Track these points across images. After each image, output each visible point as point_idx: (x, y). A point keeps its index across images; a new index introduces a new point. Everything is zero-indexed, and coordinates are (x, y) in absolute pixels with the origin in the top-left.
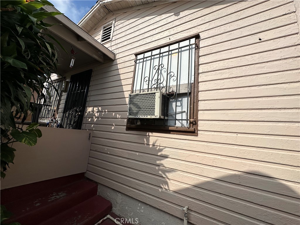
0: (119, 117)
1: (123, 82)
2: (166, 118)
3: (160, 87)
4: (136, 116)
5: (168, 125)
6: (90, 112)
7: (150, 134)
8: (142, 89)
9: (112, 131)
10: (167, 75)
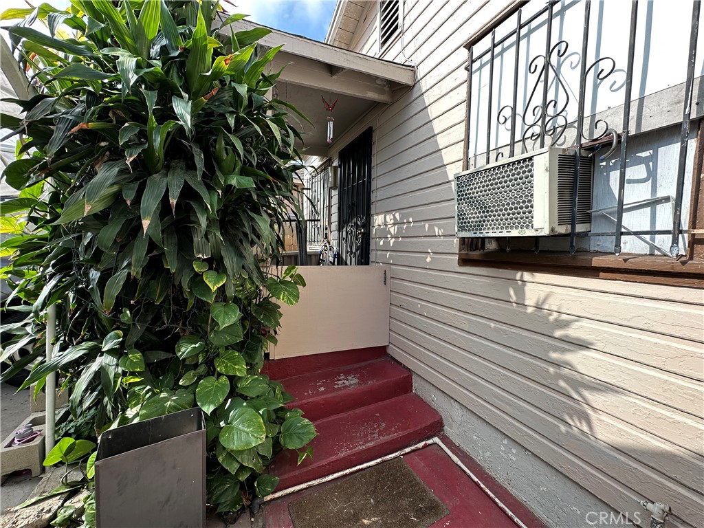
0: (440, 234)
1: (442, 141)
2: (580, 228)
3: (555, 129)
4: (478, 232)
5: (592, 249)
6: (380, 225)
7: (527, 276)
8: (492, 147)
9: (428, 267)
10: (584, 74)
